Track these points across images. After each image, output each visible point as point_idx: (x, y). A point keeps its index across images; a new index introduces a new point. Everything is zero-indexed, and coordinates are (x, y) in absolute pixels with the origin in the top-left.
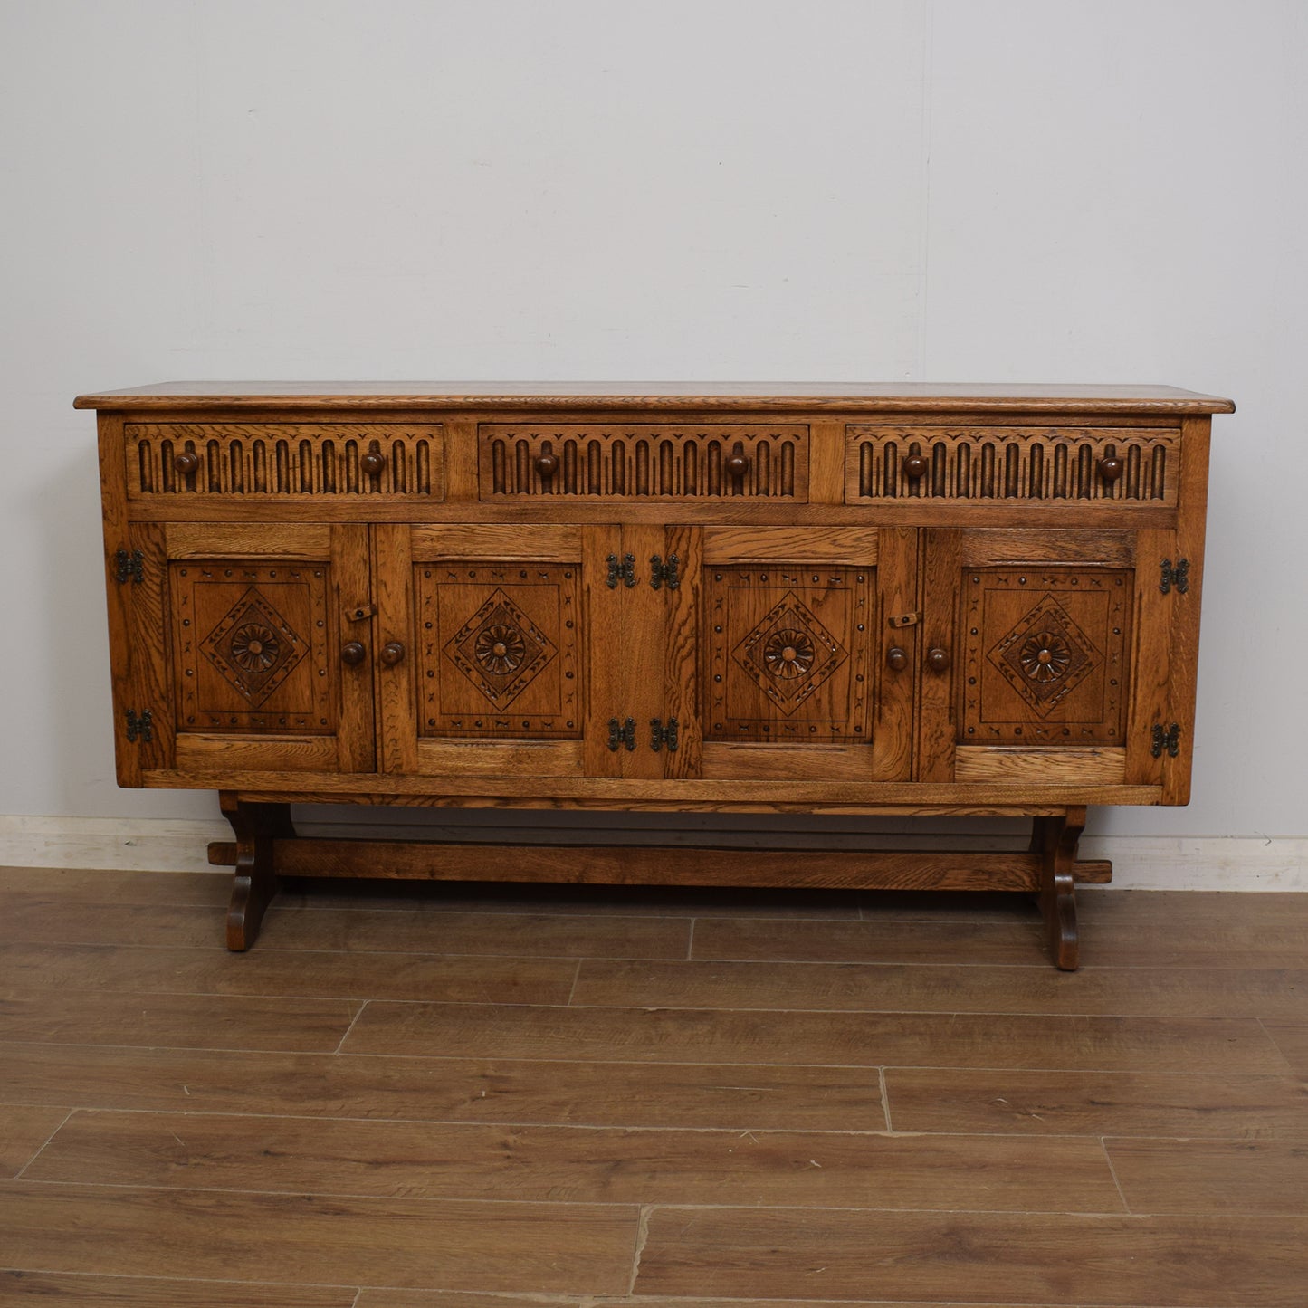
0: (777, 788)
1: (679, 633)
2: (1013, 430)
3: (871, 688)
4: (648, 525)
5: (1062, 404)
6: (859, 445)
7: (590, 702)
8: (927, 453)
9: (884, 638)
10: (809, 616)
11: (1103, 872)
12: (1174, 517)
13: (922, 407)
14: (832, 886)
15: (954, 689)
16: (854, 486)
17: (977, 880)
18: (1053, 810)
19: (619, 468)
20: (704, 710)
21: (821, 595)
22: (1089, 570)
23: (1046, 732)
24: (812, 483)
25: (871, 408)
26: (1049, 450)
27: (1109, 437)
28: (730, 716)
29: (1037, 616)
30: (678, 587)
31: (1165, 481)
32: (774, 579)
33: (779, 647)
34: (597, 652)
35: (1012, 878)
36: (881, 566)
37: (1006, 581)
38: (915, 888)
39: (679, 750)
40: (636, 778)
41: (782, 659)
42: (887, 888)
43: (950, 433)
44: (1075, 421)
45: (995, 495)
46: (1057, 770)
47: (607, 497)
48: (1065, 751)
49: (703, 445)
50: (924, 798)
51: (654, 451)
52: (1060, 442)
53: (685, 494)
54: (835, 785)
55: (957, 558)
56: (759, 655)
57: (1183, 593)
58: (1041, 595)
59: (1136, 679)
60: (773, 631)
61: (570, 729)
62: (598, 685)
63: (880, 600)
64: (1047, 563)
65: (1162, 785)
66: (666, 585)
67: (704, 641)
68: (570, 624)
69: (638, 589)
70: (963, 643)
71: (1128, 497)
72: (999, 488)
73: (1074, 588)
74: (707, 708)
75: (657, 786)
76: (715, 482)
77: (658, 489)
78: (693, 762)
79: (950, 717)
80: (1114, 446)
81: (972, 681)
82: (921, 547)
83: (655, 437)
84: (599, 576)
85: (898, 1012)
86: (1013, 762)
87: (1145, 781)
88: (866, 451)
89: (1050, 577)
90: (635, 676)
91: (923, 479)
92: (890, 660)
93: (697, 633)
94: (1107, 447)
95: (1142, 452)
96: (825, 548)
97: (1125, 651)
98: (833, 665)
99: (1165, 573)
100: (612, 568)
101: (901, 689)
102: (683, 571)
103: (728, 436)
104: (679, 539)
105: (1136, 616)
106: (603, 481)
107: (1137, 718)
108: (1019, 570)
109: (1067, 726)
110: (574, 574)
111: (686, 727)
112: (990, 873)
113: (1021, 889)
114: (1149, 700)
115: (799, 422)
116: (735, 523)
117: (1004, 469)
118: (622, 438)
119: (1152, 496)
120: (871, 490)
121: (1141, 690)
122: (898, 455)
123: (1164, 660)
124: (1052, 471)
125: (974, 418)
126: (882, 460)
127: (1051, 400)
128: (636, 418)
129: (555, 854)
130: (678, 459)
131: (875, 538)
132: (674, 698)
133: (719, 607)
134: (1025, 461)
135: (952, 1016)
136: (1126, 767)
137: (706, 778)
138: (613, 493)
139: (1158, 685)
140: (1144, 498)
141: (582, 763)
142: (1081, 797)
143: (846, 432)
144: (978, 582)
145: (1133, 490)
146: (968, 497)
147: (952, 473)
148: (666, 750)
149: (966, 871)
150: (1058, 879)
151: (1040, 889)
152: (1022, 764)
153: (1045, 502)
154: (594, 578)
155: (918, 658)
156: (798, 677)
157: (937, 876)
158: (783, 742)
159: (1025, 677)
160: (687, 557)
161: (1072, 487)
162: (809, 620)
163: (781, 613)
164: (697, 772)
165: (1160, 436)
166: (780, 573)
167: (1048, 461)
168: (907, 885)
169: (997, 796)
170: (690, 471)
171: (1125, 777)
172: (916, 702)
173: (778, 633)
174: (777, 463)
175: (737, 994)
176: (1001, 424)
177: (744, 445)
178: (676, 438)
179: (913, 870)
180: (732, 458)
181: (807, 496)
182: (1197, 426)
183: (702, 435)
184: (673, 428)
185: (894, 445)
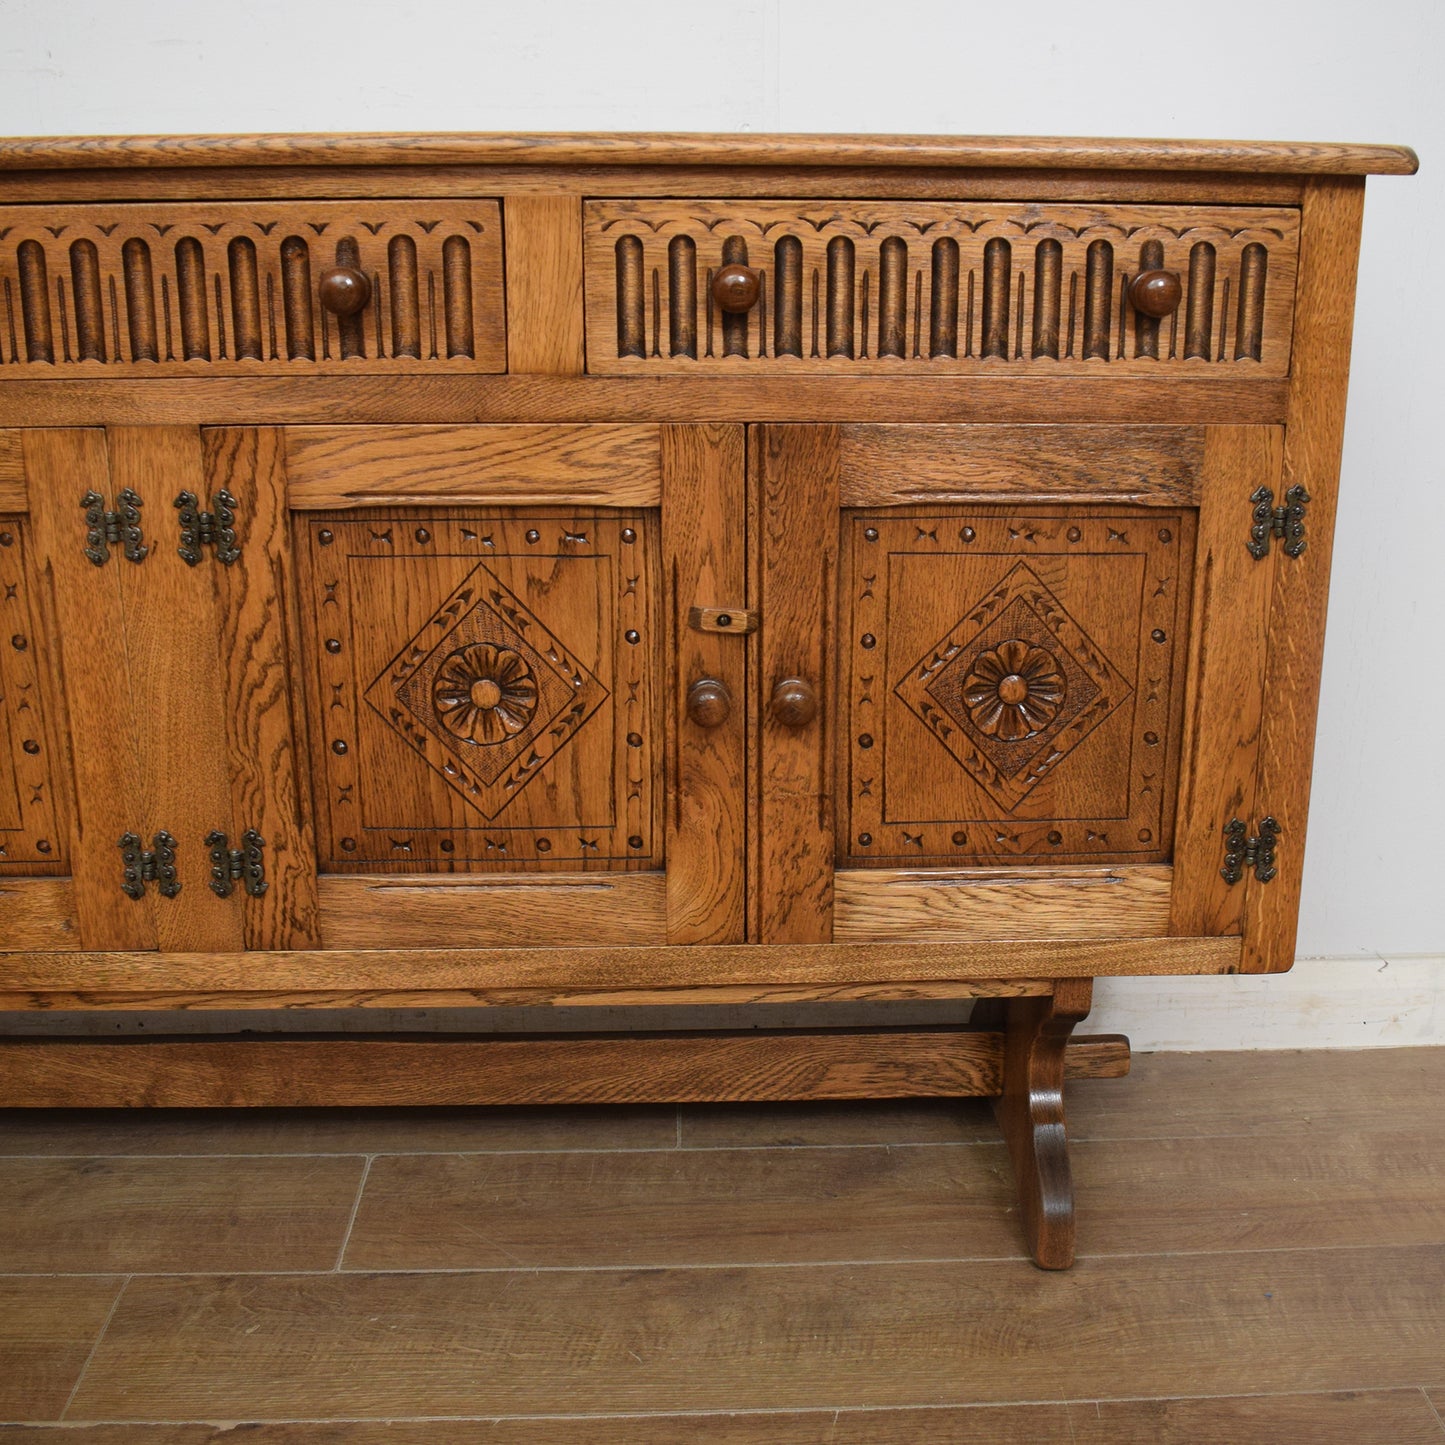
0: (476, 962)
1: (249, 656)
2: (945, 209)
3: (658, 760)
4: (165, 427)
5: (1051, 150)
6: (613, 243)
7: (77, 803)
8: (761, 260)
9: (682, 658)
10: (522, 615)
11: (1113, 1059)
12: (1281, 399)
13: (745, 154)
14: (619, 1099)
15: (829, 759)
16: (605, 334)
17: (886, 1079)
18: (1028, 985)
19: (89, 304)
20: (315, 813)
21: (544, 570)
22: (1105, 511)
23: (1015, 838)
24: (515, 329)
25: (634, 158)
26: (1023, 252)
27: (1150, 226)
28: (371, 821)
29: (998, 608)
30: (240, 557)
31: (1265, 322)
32: (446, 538)
33: (464, 678)
34: (80, 702)
35: (949, 1073)
36: (669, 506)
37: (933, 534)
38: (772, 1098)
39: (270, 894)
40: (187, 949)
41: (472, 704)
42: (720, 1099)
43: (811, 216)
44: (1080, 189)
45: (909, 352)
46: (1036, 913)
47: (68, 366)
48: (1052, 876)
49: (269, 248)
50: (773, 974)
51: (164, 262)
52: (1047, 235)
53: (238, 357)
54: (594, 953)
55: (829, 487)
56: (422, 696)
57: (1296, 556)
58: (1006, 562)
59: (1196, 732)
60: (448, 646)
61: (45, 857)
62: (89, 766)
63: (669, 578)
64: (1017, 497)
65: (1242, 935)
66: (214, 556)
67: (304, 674)
68: (20, 642)
69: (153, 565)
70: (845, 665)
71: (1187, 355)
72: (917, 337)
73: (1073, 548)
74: (322, 808)
75: (232, 965)
76: (301, 329)
77: (178, 348)
78: (300, 915)
79: (821, 816)
80: (1159, 246)
81: (866, 742)
82: (754, 466)
83: (164, 230)
84: (68, 539)
86: (949, 900)
87: (1208, 928)
88: (630, 256)
89: (1024, 526)
90: (163, 748)
91: (754, 318)
92: (695, 710)
93: (287, 655)
94: (1145, 249)
95: (1218, 257)
96: (548, 470)
97: (1176, 677)
98: (579, 714)
99: (1259, 517)
100: (94, 521)
101: (720, 761)
102: (247, 525)
103: (324, 226)
104: (233, 457)
105: (1198, 603)
106: (57, 331)
107: (1197, 808)
108: (960, 511)
109: (1056, 826)
110: (17, 538)
111: (279, 848)
112: (910, 1068)
113: (965, 1093)
114: (1220, 772)
115: (479, 193)
116: (351, 418)
117: (926, 294)
118: (92, 234)
119: (1238, 354)
120: (642, 342)
121: (1205, 753)
122: (699, 265)
123: (1254, 694)
124: (1029, 299)
125: (862, 181)
126: (665, 278)
127: (1026, 141)
128: (119, 188)
129: (97, 1057)
130: (218, 280)
131: (655, 447)
132: (250, 789)
133: (331, 598)
134: (972, 276)
135: (829, 1417)
136: (1173, 902)
137: (330, 947)
138: (82, 358)
139: (1240, 742)
140: (1221, 357)
141: (75, 923)
142: (1084, 962)
143: (583, 214)
144: (876, 537)
145: (1198, 340)
146: (851, 356)
147: (815, 302)
148: (244, 894)
149: (865, 1066)
150: (1035, 1098)
151: (999, 1091)
152: (970, 903)
153: (1015, 365)
154: (59, 544)
155: (753, 696)
156: (505, 740)
157: (812, 1076)
158: (483, 871)
159: (972, 731)
160: (254, 494)
161: (1071, 333)
162: (523, 623)
163: (462, 611)
164: (310, 937)
165: (1257, 223)
166: (455, 526)
167: (1022, 276)
168: (758, 1093)
169: (918, 965)
170: (247, 304)
171: (1170, 923)
172: (751, 787)
173: (460, 651)
174: (436, 285)
175: (409, 1369)
176: (920, 196)
177: (360, 246)
178: (208, 232)
179: (767, 1067)
180: (333, 273)
181: (504, 357)
182: (1335, 202)
183: (265, 224)
184: (202, 210)
185: (690, 243)
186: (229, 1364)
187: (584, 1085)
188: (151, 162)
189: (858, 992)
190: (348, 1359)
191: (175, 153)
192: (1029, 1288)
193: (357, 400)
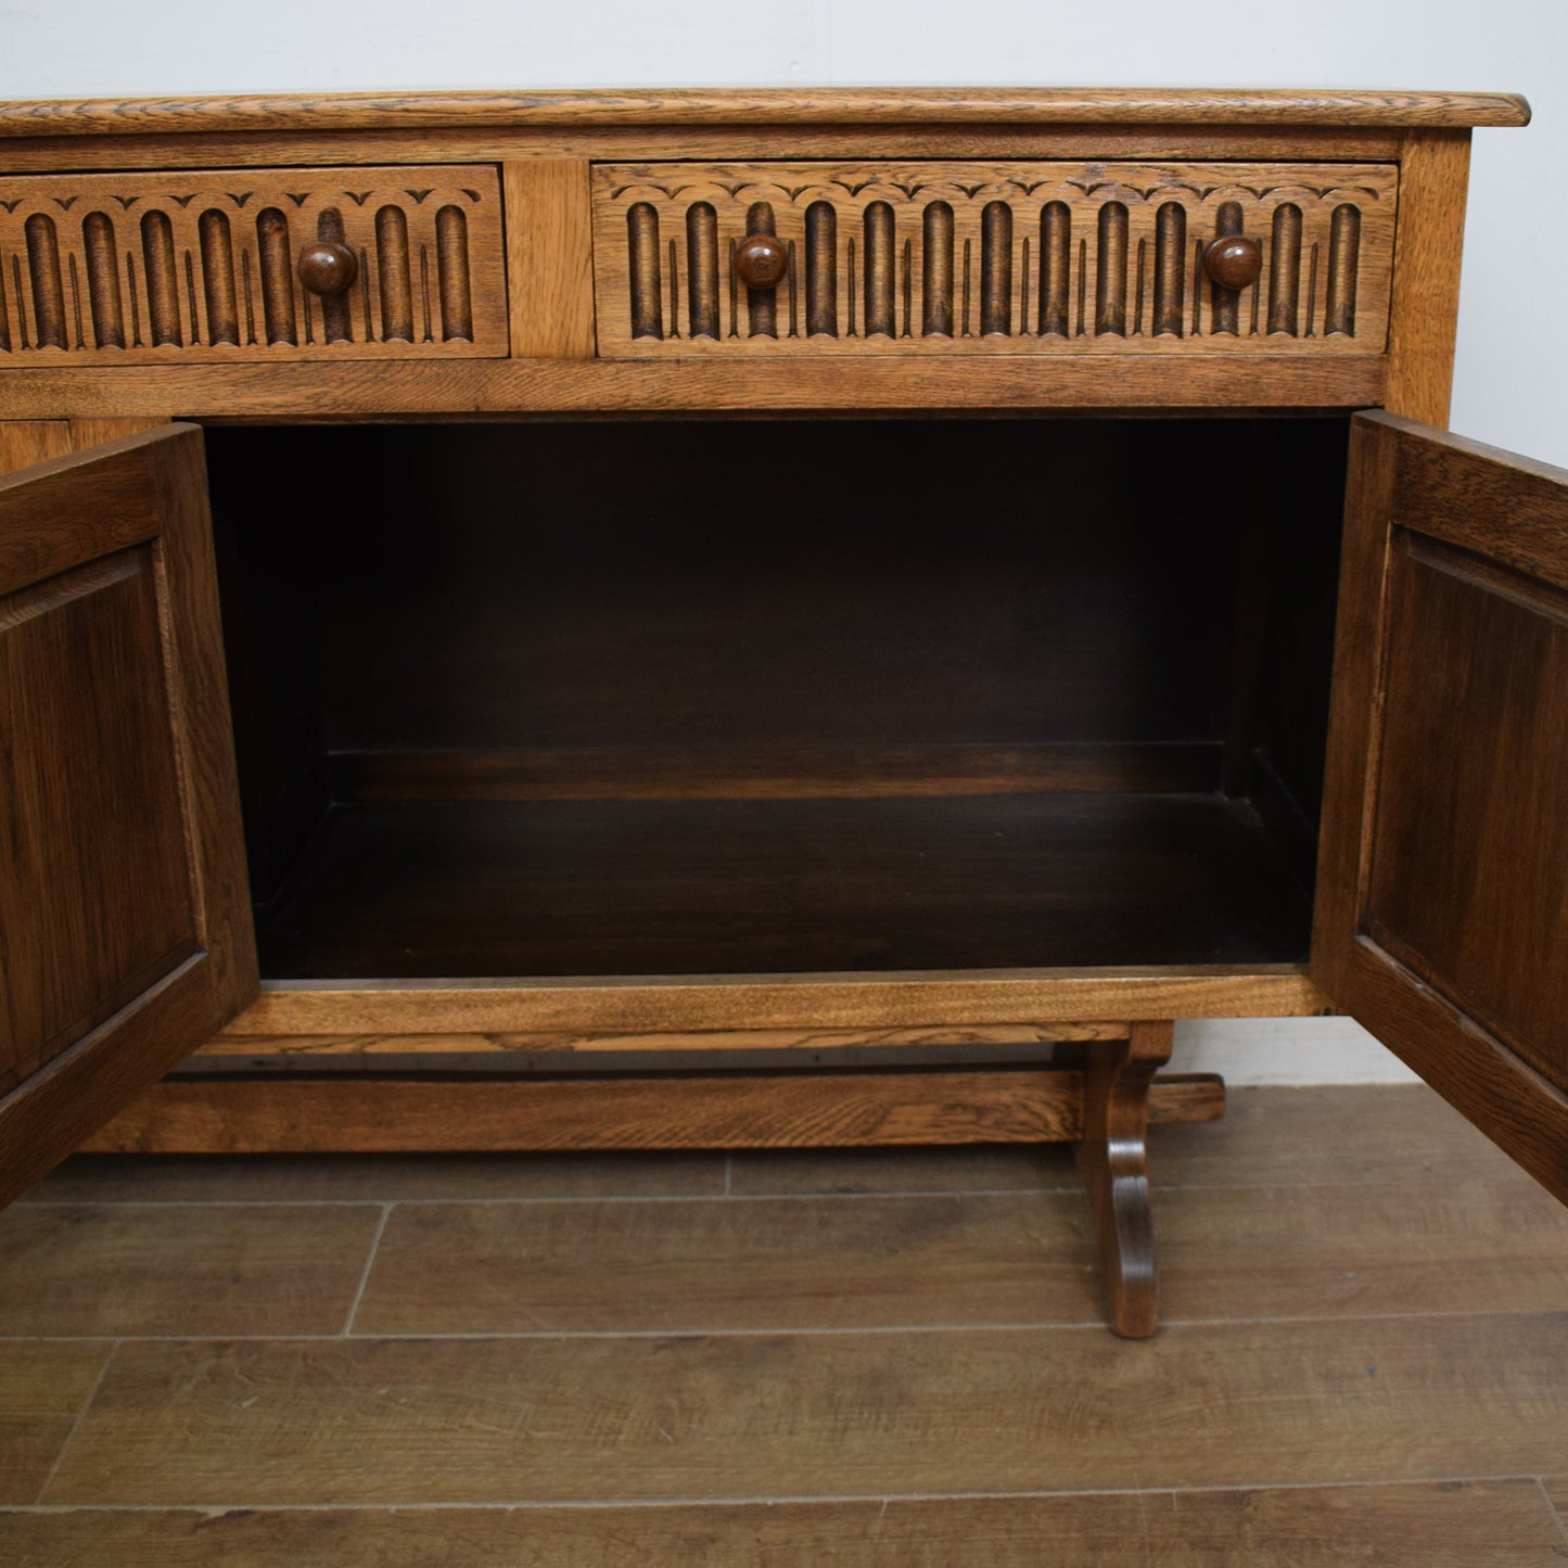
0: (488, 1003)
2: (996, 170)
4: (134, 420)
5: (1114, 103)
6: (625, 211)
8: (790, 229)
11: (1205, 1100)
12: (1378, 378)
13: (769, 112)
14: (658, 1144)
16: (617, 313)
17: (953, 1123)
19: (48, 283)
24: (517, 308)
25: (645, 117)
26: (1084, 217)
27: (1228, 186)
31: (1359, 293)
35: (1023, 1116)
38: (827, 1143)
42: (770, 1144)
43: (844, 179)
44: (1148, 146)
45: (958, 330)
47: (27, 354)
49: (243, 221)
50: (816, 1016)
51: (128, 238)
52: (1111, 197)
53: (213, 343)
54: (617, 993)
71: (1271, 330)
72: (966, 312)
76: (281, 311)
77: (146, 332)
80: (1238, 209)
83: (128, 203)
85: (759, 1500)
88: (644, 225)
91: (783, 294)
94: (1222, 211)
95: (1305, 221)
103: (305, 196)
106: (13, 315)
112: (980, 1111)
113: (1042, 1138)
115: (476, 158)
117: (976, 265)
118: (49, 209)
119: (1329, 328)
120: (658, 321)
122: (720, 235)
124: (1092, 269)
125: (903, 139)
126: (683, 248)
127: (1086, 93)
128: (78, 158)
130: (188, 257)
134: (1026, 242)
135: (876, 1507)
138: (41, 345)
140: (1309, 332)
142: (1163, 1004)
143: (591, 180)
145: (1284, 312)
146: (892, 334)
147: (852, 275)
149: (930, 1108)
150: (1115, 1149)
151: (1079, 1136)
153: (1077, 343)
157: (872, 1120)
161: (1139, 308)
165: (1348, 182)
167: (1083, 244)
168: (811, 1138)
170: (221, 283)
174: (429, 260)
175: (419, 1449)
176: (968, 155)
177: (344, 218)
178: (176, 204)
179: (821, 1109)
180: (313, 250)
181: (506, 340)
182: (1438, 157)
183: (239, 195)
184: (169, 180)
185: (711, 210)
186: (223, 1441)
187: (620, 1128)
188: (110, 129)
189: (912, 1036)
190: (351, 1437)
191: (136, 119)
192: (1106, 1359)
193: (344, 389)
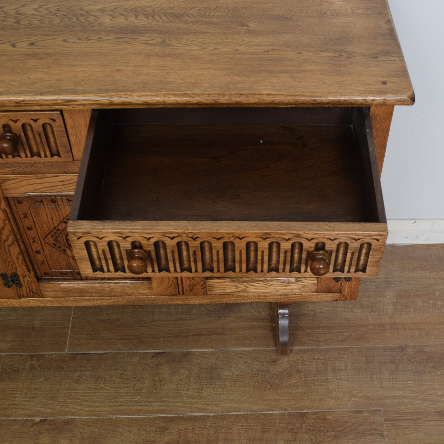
0: (94, 300)
1: (1, 233)
13: (151, 103)
20: (33, 268)
24: (74, 148)
28: (53, 269)
32: (62, 202)
39: (24, 287)
54: (131, 298)
56: (62, 241)
65: (340, 292)
67: (21, 236)
74: (36, 267)
75: (16, 301)
78: (35, 291)
86: (244, 286)
87: (329, 291)
93: (14, 233)
111: (24, 277)
116: (21, 173)
132: (11, 264)
133: (26, 217)
136: (318, 285)
137: (46, 297)
148: (15, 287)
152: (251, 287)
164: (39, 295)
166: (64, 199)
169: (235, 300)
171: (317, 290)
174: (42, 137)
177: (11, 126)
181: (71, 157)
192: (274, 362)
